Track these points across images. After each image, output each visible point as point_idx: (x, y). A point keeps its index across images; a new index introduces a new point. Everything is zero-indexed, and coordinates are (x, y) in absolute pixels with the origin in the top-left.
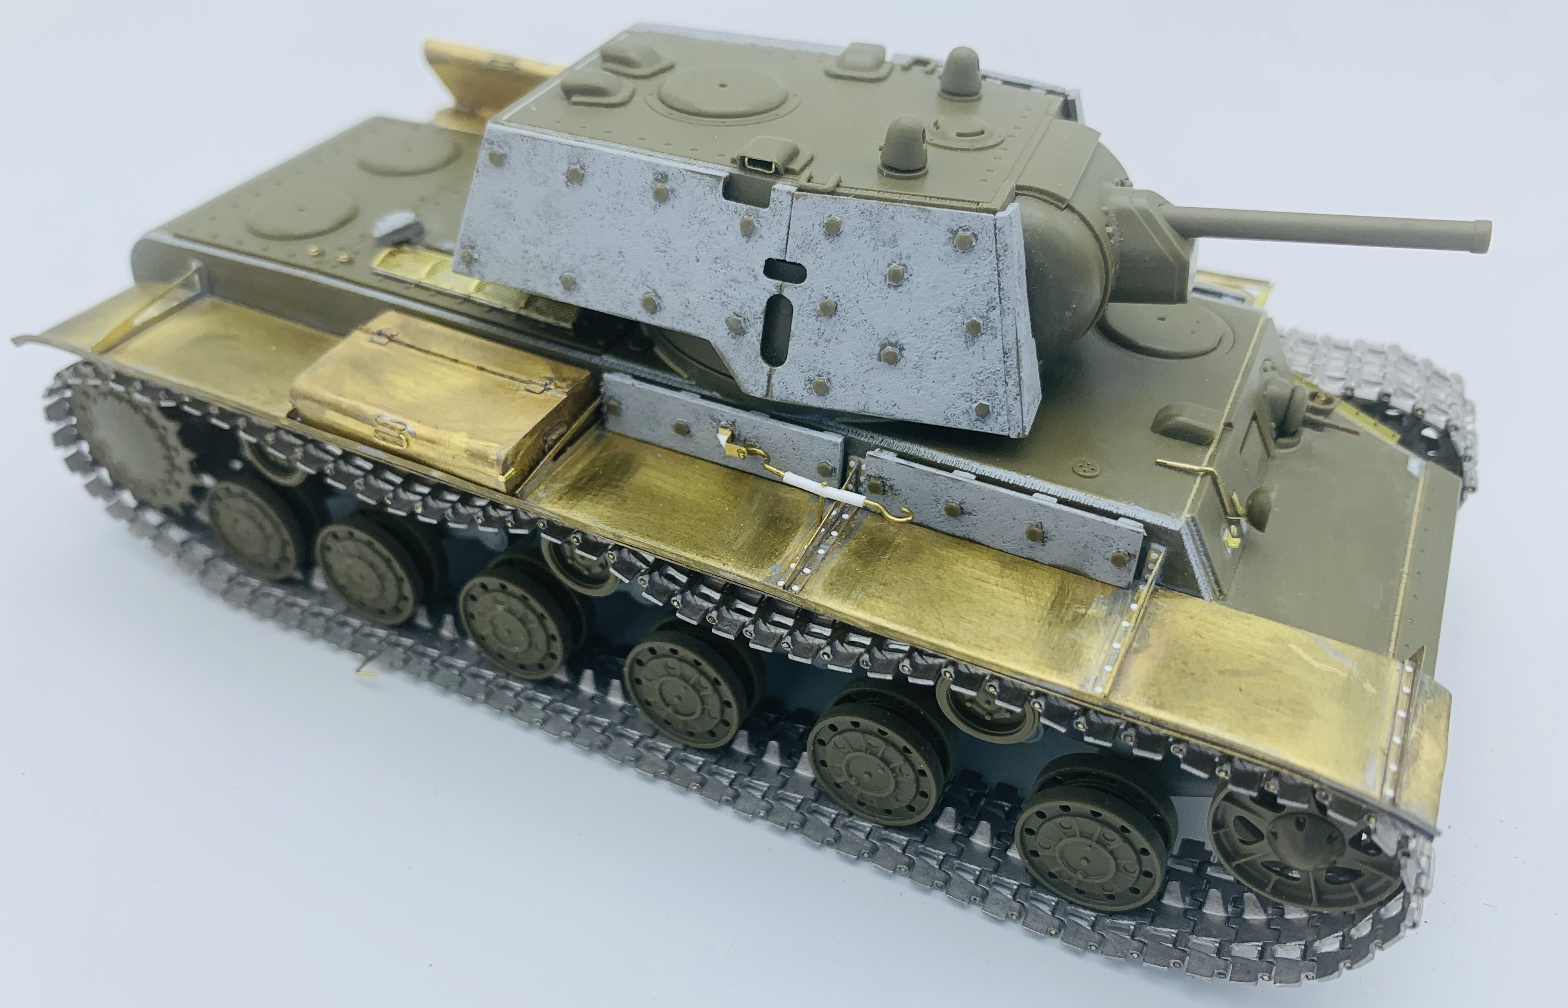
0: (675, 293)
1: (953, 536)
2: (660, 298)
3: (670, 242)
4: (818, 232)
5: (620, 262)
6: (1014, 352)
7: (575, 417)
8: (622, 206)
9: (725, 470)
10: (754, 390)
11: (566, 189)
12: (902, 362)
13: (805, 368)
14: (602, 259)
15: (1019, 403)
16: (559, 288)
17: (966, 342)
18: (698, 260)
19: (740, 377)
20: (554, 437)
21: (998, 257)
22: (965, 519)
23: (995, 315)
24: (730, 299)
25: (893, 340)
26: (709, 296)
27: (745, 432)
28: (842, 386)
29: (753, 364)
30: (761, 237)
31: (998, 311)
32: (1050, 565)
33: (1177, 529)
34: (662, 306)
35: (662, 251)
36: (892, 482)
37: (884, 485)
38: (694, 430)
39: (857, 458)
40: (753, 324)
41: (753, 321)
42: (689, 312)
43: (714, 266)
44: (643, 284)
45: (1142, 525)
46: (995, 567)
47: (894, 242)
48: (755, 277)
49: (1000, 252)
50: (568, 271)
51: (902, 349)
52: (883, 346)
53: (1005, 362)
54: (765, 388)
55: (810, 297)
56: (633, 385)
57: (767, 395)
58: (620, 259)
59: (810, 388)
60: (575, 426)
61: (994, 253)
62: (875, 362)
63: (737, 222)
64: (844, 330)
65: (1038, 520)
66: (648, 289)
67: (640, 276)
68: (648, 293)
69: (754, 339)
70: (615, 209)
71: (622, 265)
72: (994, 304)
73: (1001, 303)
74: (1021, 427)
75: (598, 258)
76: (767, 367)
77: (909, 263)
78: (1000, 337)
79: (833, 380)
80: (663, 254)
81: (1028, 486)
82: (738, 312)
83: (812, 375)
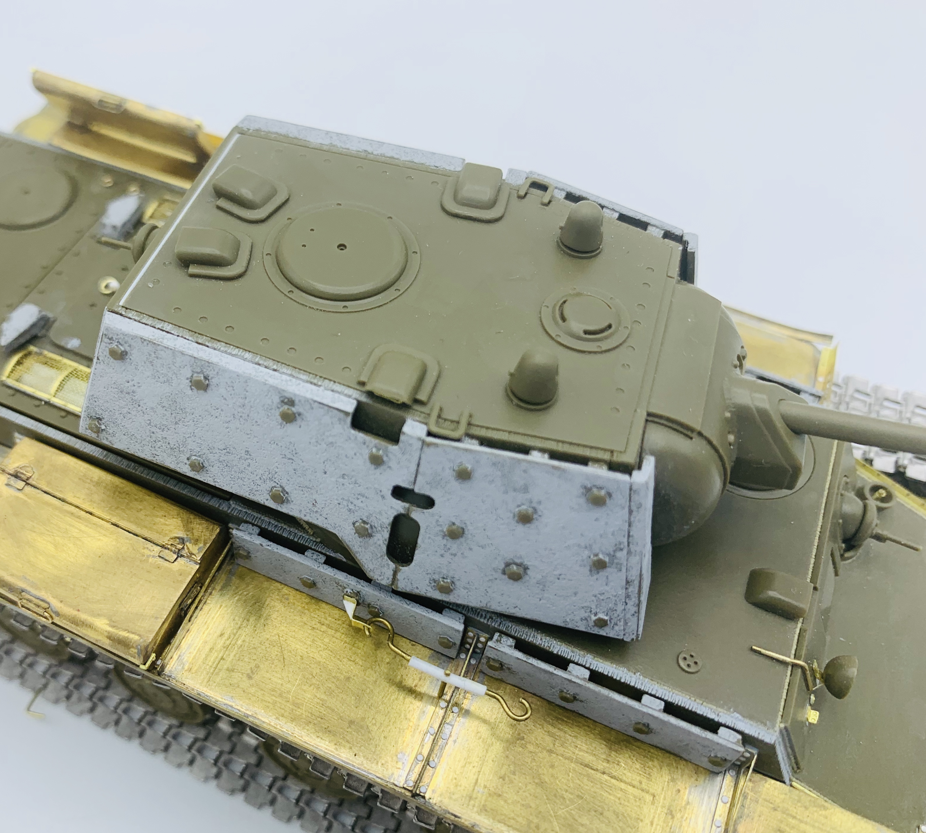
0: (302, 493)
2: (287, 493)
3: (296, 453)
4: (449, 474)
5: (247, 459)
6: (636, 583)
7: (208, 572)
8: (248, 416)
10: (379, 578)
11: (190, 391)
12: (527, 578)
13: (429, 571)
14: (228, 453)
15: (636, 618)
16: (187, 466)
17: (591, 571)
18: (325, 473)
19: (366, 566)
21: (631, 512)
22: (577, 703)
23: (622, 555)
24: (357, 508)
25: (518, 561)
26: (337, 502)
27: (369, 600)
28: (465, 588)
29: (379, 560)
30: (390, 467)
31: (625, 551)
33: (772, 742)
34: (289, 499)
35: (289, 459)
36: (509, 666)
37: (502, 665)
39: (475, 630)
40: (379, 531)
41: (380, 529)
42: (315, 509)
43: (341, 480)
44: (271, 479)
45: (740, 737)
47: (525, 489)
48: (383, 497)
49: (634, 508)
50: (195, 455)
51: (526, 569)
52: (508, 565)
53: (626, 589)
54: (391, 579)
55: (437, 521)
57: (393, 584)
58: (248, 457)
59: (434, 586)
61: (627, 510)
62: (499, 575)
63: (366, 454)
64: (471, 549)
66: (276, 484)
67: (267, 473)
68: (275, 487)
69: (381, 542)
70: (241, 417)
71: (249, 461)
72: (622, 546)
73: (628, 545)
74: (635, 634)
75: (225, 451)
76: (392, 565)
77: (540, 508)
78: (624, 570)
79: (457, 583)
80: (291, 461)
82: (365, 519)
83: (436, 577)
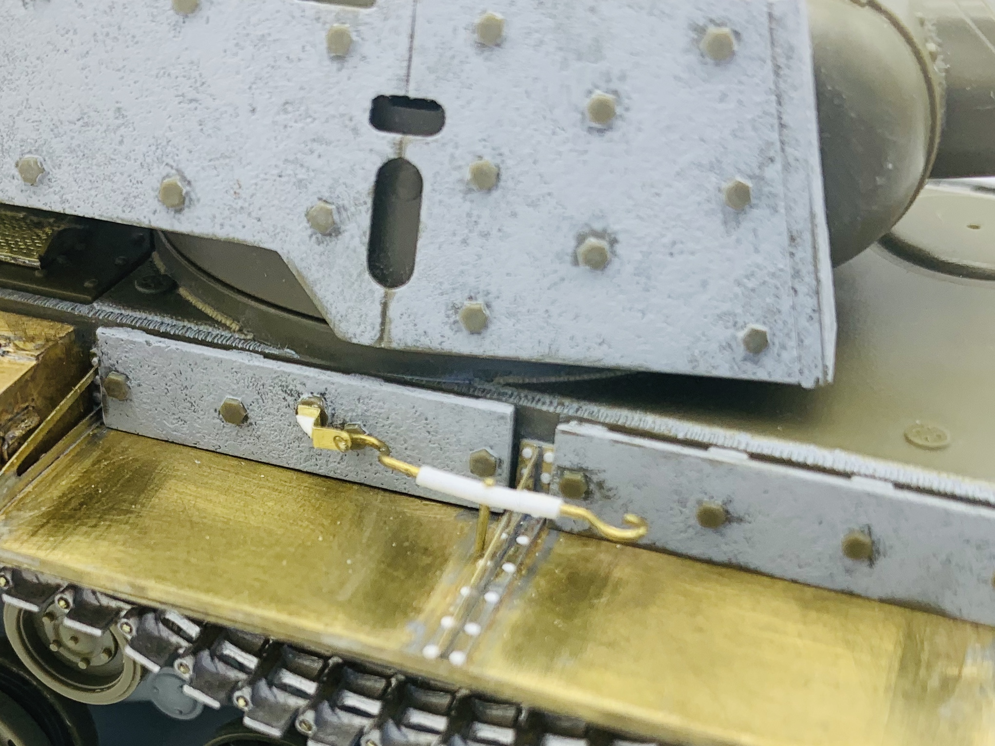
0: (215, 172)
1: (710, 562)
2: (189, 183)
3: (203, 83)
4: (464, 41)
5: (119, 127)
6: (807, 236)
7: (53, 403)
8: (119, 28)
9: (310, 480)
10: (358, 332)
11: (22, 12)
12: (615, 265)
13: (446, 286)
14: (86, 124)
15: (817, 325)
16: (15, 182)
17: (725, 223)
18: (253, 110)
19: (334, 311)
20: (18, 433)
21: (777, 70)
22: (734, 531)
23: (773, 172)
24: (312, 174)
25: (598, 226)
26: (276, 172)
27: (342, 410)
28: (510, 315)
29: (356, 286)
30: (364, 58)
31: (778, 166)
32: (882, 601)
34: (193, 196)
35: (191, 101)
36: (602, 476)
37: (588, 480)
38: (254, 414)
39: (536, 443)
40: (353, 215)
41: (353, 209)
42: (240, 203)
43: (282, 118)
44: (160, 160)
46: (791, 608)
47: (596, 51)
48: (355, 131)
49: (782, 61)
50: (30, 152)
51: (613, 242)
52: (581, 239)
53: (792, 254)
54: (378, 327)
55: (452, 157)
56: (148, 343)
57: (381, 338)
58: (120, 121)
59: (455, 322)
60: (54, 415)
61: (769, 65)
62: (566, 268)
63: (321, 38)
64: (514, 215)
65: (864, 520)
66: (168, 169)
67: (153, 148)
68: (168, 176)
69: (356, 241)
70: (107, 34)
71: (122, 130)
72: (772, 154)
73: (783, 150)
74: (820, 367)
75: (81, 123)
76: (379, 290)
77: (624, 88)
78: (782, 211)
79: (495, 304)
80: (193, 105)
81: (840, 466)
82: (326, 195)
83: (459, 298)
